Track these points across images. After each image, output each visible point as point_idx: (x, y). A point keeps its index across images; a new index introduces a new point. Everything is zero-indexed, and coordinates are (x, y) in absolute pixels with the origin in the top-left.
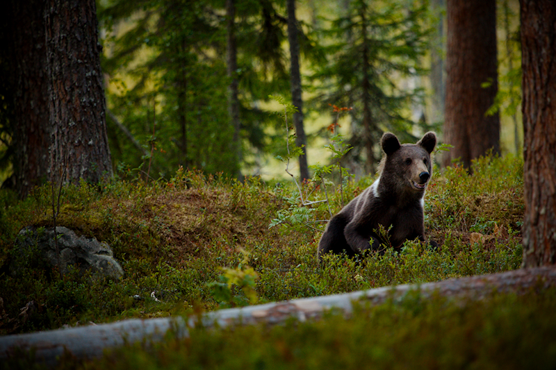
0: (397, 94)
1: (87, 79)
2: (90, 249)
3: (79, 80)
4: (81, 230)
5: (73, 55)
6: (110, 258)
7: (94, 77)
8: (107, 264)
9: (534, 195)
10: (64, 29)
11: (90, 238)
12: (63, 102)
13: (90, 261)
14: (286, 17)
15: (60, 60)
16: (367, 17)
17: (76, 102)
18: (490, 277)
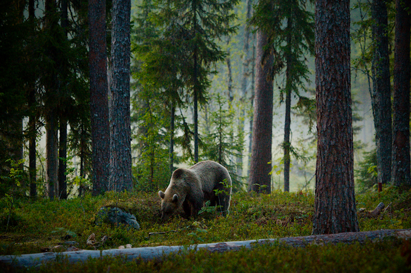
0: (232, 165)
1: (126, 151)
2: (128, 217)
3: (123, 151)
4: (124, 209)
5: (121, 141)
6: (135, 221)
7: (128, 150)
8: (134, 223)
9: (319, 207)
10: (118, 132)
11: (128, 212)
12: (116, 160)
13: (127, 222)
14: (194, 132)
15: (115, 143)
16: (222, 134)
17: (121, 160)
18: (301, 237)
